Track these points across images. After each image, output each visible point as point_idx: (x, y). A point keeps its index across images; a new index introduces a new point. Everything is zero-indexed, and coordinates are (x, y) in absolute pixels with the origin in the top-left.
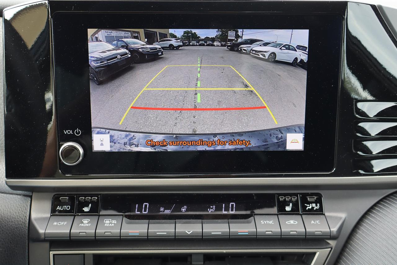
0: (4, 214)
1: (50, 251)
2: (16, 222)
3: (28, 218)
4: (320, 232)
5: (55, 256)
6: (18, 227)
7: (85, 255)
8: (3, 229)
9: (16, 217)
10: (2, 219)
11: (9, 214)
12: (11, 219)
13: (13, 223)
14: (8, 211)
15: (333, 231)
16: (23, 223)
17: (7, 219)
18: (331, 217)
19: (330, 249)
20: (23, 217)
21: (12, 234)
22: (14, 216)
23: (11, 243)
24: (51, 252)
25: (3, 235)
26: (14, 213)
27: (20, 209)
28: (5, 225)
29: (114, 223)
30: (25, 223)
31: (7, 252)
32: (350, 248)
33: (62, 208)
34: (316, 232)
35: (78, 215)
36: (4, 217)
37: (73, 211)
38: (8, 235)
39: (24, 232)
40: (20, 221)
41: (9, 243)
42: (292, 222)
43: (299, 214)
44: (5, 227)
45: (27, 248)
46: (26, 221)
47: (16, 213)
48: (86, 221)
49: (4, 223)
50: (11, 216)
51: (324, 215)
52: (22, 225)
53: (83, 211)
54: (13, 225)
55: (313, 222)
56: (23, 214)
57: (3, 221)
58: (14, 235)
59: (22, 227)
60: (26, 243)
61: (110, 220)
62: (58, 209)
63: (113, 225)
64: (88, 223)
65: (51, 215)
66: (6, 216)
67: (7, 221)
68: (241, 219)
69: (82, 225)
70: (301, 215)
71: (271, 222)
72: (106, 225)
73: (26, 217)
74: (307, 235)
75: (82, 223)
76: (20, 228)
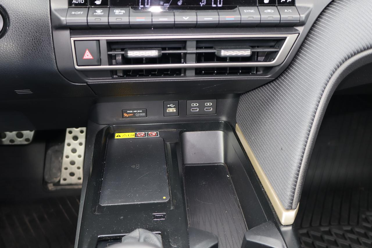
0: (27, 9)
1: (71, 37)
2: (39, 15)
3: (49, 10)
4: (292, 18)
5: (75, 42)
6: (41, 18)
7: (100, 41)
8: (28, 22)
9: (38, 10)
10: (26, 13)
11: (31, 9)
12: (34, 13)
13: (36, 16)
14: (30, 6)
15: (302, 17)
16: (45, 14)
17: (31, 12)
18: (300, 7)
19: (298, 34)
20: (44, 10)
21: (37, 24)
22: (36, 10)
23: (36, 32)
24: (72, 39)
25: (29, 26)
26: (36, 8)
27: (41, 3)
28: (29, 18)
29: (123, 13)
30: (47, 14)
31: (34, 40)
32: (313, 33)
33: (77, 1)
34: (289, 18)
35: (92, 7)
36: (28, 11)
37: (86, 4)
38: (33, 25)
39: (47, 22)
40: (42, 13)
41: (35, 32)
42: (269, 11)
43: (275, 6)
44: (29, 20)
45: (51, 35)
46: (48, 13)
47: (37, 7)
48: (99, 12)
49: (28, 17)
50: (33, 10)
51: (295, 6)
52: (44, 16)
53: (95, 4)
54: (37, 17)
55: (286, 11)
56: (44, 7)
57: (27, 15)
58: (39, 25)
59: (45, 18)
60: (50, 31)
61: (119, 11)
62: (74, 3)
63: (122, 14)
64: (101, 12)
65: (68, 8)
66: (29, 11)
67: (30, 15)
68: (227, 10)
69: (96, 14)
70: (276, 6)
71: (252, 11)
72: (116, 14)
73: (47, 9)
74: (281, 20)
75: (96, 12)
76: (43, 19)
